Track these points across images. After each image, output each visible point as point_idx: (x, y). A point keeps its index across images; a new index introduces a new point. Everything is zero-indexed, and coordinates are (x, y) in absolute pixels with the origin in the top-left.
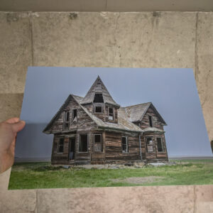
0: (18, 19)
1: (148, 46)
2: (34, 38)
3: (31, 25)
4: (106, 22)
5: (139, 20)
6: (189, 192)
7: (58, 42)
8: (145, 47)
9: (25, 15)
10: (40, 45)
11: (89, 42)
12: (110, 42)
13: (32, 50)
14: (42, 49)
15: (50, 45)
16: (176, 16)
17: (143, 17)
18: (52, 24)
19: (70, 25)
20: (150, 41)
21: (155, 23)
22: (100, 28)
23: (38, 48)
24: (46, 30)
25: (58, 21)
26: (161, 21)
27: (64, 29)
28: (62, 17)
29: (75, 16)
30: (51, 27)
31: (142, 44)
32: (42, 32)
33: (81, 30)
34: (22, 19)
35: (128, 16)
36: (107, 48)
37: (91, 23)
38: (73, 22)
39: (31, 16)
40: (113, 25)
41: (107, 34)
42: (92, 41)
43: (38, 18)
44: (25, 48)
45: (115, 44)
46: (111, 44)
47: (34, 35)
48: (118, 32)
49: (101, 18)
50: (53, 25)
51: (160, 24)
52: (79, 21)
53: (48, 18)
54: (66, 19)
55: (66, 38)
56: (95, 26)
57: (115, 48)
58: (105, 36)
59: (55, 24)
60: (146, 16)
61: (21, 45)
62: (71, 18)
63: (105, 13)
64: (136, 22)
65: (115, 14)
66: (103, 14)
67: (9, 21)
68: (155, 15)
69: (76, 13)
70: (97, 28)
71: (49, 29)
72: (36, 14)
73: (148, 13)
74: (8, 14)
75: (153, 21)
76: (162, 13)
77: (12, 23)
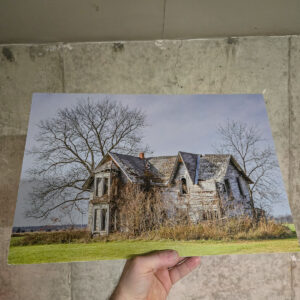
0: (44, 54)
2: (66, 78)
3: (61, 61)
4: (164, 54)
5: (208, 49)
7: (99, 83)
8: (218, 86)
9: (53, 48)
10: (74, 87)
11: (140, 81)
12: (169, 82)
15: (88, 86)
16: (260, 42)
17: (214, 45)
18: (90, 59)
19: (114, 59)
20: (225, 78)
21: (230, 52)
22: (154, 62)
24: (81, 67)
25: (97, 54)
26: (240, 50)
27: (106, 65)
28: (103, 48)
29: (121, 47)
30: (89, 62)
31: (214, 82)
32: (76, 69)
33: (130, 65)
34: (49, 52)
35: (193, 44)
36: (165, 89)
37: (143, 56)
38: (119, 55)
39: (62, 49)
40: (172, 58)
41: (165, 70)
42: (144, 79)
43: (71, 51)
44: (54, 92)
45: (175, 84)
46: (170, 84)
47: (66, 73)
48: (180, 67)
49: (156, 49)
50: (92, 61)
51: (237, 54)
52: (125, 54)
53: (84, 50)
54: (109, 52)
55: (109, 77)
56: (148, 59)
57: (174, 88)
58: (162, 72)
59: (93, 58)
60: (218, 44)
61: (49, 88)
62: (116, 50)
63: (161, 41)
64: (205, 53)
65: (175, 42)
66: (159, 43)
67: (32, 57)
68: (230, 42)
69: (122, 42)
70: (151, 62)
71: (87, 65)
72: (69, 46)
73: (221, 40)
74: (31, 47)
75: (227, 51)
76: (241, 38)
77: (37, 59)
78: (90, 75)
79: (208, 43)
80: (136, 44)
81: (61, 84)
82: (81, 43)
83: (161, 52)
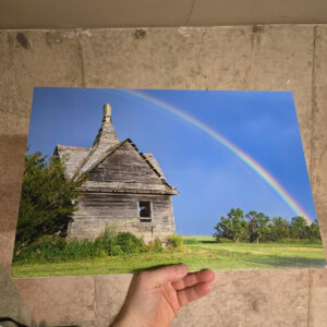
0: (61, 41)
1: (247, 74)
2: (85, 67)
3: (80, 49)
4: (187, 42)
5: (233, 38)
6: (302, 275)
7: (119, 72)
8: (242, 76)
9: (71, 34)
10: (94, 76)
11: (163, 70)
12: (192, 71)
14: (97, 82)
15: (108, 76)
16: (286, 30)
17: (239, 33)
18: (109, 46)
19: (136, 47)
20: (250, 68)
21: (255, 41)
22: (178, 50)
23: (91, 81)
24: (101, 55)
25: (118, 41)
26: (265, 38)
27: (128, 54)
28: (124, 35)
29: (143, 33)
30: (109, 50)
31: (238, 72)
32: (96, 57)
33: (152, 54)
34: (67, 39)
36: (188, 78)
37: (165, 44)
38: (141, 42)
39: (80, 35)
40: (196, 46)
41: (188, 59)
42: (167, 68)
43: (91, 37)
44: (73, 81)
45: (199, 73)
46: (194, 74)
47: (85, 62)
48: (204, 56)
49: (179, 36)
50: (112, 48)
51: (262, 43)
52: (148, 42)
53: (104, 37)
54: (131, 39)
55: (130, 66)
56: (171, 47)
57: (198, 78)
58: (186, 62)
59: (114, 46)
60: (242, 32)
61: (67, 77)
62: (137, 38)
63: (185, 28)
64: (230, 41)
65: (199, 29)
66: (183, 30)
67: (49, 44)
68: (255, 30)
69: (144, 29)
70: (174, 50)
71: (107, 53)
72: (88, 32)
73: (245, 28)
74: (48, 33)
75: (252, 39)
76: (266, 27)
77: (53, 45)
78: (110, 63)
79: (232, 31)
80: (159, 31)
81: (80, 74)
82: (101, 29)
83: (185, 40)
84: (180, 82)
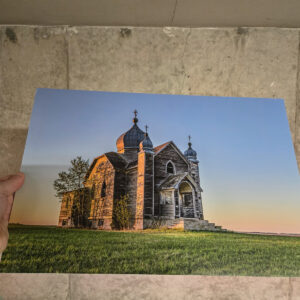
0: (48, 37)
1: (230, 76)
2: (71, 63)
3: (66, 44)
4: (173, 41)
5: (218, 39)
7: (104, 69)
8: (226, 77)
9: (58, 31)
10: (79, 72)
11: (147, 69)
12: (176, 70)
13: (68, 80)
14: (81, 77)
15: (93, 72)
16: (271, 33)
17: (224, 34)
18: (95, 43)
19: (121, 45)
20: (233, 69)
21: (240, 43)
22: (163, 49)
23: (75, 77)
24: (87, 51)
25: (103, 39)
26: (249, 41)
27: (112, 51)
28: (109, 33)
29: (128, 32)
30: (95, 47)
31: (221, 73)
32: (81, 53)
33: (136, 52)
34: (54, 35)
35: (202, 33)
36: (172, 78)
37: (150, 43)
38: (126, 41)
39: (67, 32)
40: (180, 46)
41: (173, 59)
42: (151, 67)
43: (77, 34)
44: (58, 76)
45: (182, 73)
46: (177, 73)
47: (71, 58)
48: (188, 56)
49: (164, 36)
50: (98, 45)
51: (247, 45)
52: (133, 40)
53: (90, 35)
54: (116, 37)
55: (114, 63)
56: (155, 47)
57: (181, 77)
58: (169, 61)
59: (100, 43)
60: (227, 33)
61: (52, 73)
62: (123, 36)
63: (169, 28)
64: (214, 42)
65: (184, 29)
66: (168, 30)
67: (36, 38)
68: (240, 32)
69: (129, 28)
70: (158, 49)
71: (92, 50)
72: (75, 29)
73: (230, 30)
74: (35, 29)
75: (237, 41)
76: (251, 29)
77: (41, 41)
78: (95, 60)
79: (217, 32)
80: (144, 30)
81: (65, 69)
82: (88, 27)
83: (169, 39)
84: (163, 81)
